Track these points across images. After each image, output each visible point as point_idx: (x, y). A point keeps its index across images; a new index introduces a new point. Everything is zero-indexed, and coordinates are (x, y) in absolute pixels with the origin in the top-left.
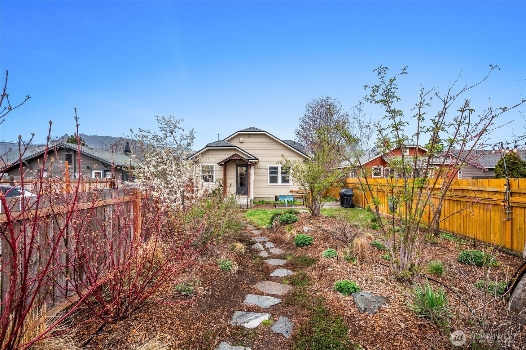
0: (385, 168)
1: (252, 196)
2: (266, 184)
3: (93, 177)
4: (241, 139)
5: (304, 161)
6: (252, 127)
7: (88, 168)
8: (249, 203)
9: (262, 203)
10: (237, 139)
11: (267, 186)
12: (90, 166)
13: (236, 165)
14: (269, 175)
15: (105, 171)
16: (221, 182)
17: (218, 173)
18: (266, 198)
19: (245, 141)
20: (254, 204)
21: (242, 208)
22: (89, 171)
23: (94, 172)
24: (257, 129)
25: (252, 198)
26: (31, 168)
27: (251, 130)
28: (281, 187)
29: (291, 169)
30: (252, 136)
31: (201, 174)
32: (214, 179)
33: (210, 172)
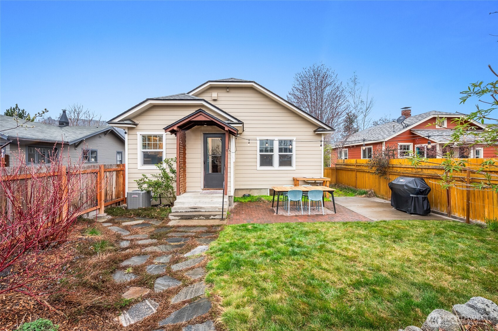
0: (416, 146)
1: (231, 191)
2: (254, 168)
4: (215, 95)
5: (315, 131)
8: (226, 207)
9: (249, 199)
10: (208, 95)
11: (255, 172)
13: (204, 134)
14: (259, 153)
16: (175, 166)
17: (169, 149)
18: (254, 190)
19: (220, 99)
20: (234, 202)
21: (212, 217)
25: (232, 194)
27: (231, 81)
28: (278, 172)
29: (294, 143)
30: (232, 91)
31: (140, 150)
32: (164, 158)
33: (155, 146)
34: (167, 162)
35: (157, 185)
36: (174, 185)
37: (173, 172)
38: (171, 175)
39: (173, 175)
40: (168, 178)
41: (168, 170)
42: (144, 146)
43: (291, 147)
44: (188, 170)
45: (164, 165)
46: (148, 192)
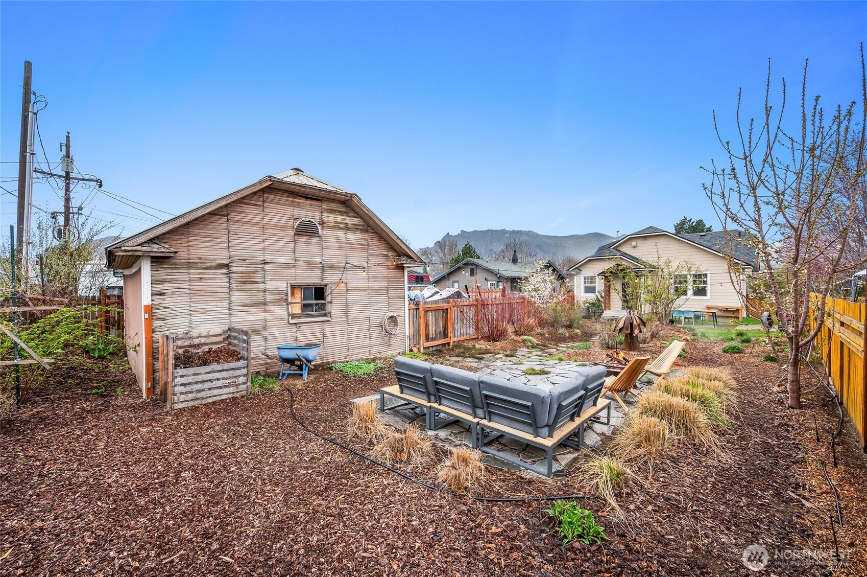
3: (489, 286)
4: (634, 243)
6: (650, 227)
7: (486, 279)
10: (628, 243)
12: (488, 278)
14: (673, 285)
15: (498, 282)
16: (603, 294)
17: (599, 284)
19: (638, 245)
22: (486, 281)
23: (489, 283)
24: (656, 229)
26: (449, 280)
27: (647, 232)
28: (691, 300)
29: (709, 276)
30: (648, 238)
31: (583, 285)
32: (597, 290)
33: (591, 282)
34: (599, 292)
35: (593, 304)
36: (603, 305)
37: (602, 298)
38: (601, 299)
39: (602, 300)
40: (599, 300)
41: (599, 297)
42: (585, 283)
43: (705, 279)
44: (611, 297)
45: (597, 294)
46: (588, 308)
